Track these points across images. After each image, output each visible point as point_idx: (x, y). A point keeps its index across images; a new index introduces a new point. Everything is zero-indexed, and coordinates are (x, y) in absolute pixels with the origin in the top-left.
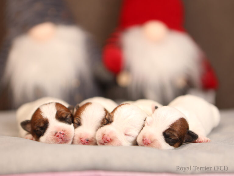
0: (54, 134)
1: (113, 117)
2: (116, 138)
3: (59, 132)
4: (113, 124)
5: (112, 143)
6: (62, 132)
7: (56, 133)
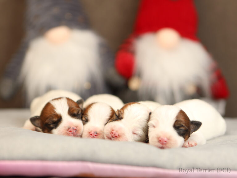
0: (67, 128)
1: (123, 113)
2: (124, 134)
3: (72, 128)
4: (123, 120)
5: (119, 139)
6: (75, 128)
7: (69, 128)
